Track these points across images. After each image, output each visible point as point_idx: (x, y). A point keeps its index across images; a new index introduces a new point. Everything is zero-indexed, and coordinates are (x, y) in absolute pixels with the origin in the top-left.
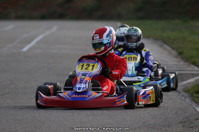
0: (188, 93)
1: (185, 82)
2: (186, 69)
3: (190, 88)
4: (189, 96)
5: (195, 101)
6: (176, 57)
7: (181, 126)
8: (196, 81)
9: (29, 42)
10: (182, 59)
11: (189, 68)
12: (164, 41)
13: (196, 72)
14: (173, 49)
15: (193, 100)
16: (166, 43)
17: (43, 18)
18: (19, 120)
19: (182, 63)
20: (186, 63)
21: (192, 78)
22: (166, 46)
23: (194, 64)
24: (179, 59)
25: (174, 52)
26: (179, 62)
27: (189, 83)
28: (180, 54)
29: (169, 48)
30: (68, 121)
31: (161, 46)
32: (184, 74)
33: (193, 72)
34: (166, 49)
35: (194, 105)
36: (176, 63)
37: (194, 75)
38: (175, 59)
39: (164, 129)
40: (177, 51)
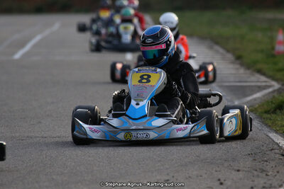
0: (255, 114)
1: (249, 98)
2: (249, 80)
3: (257, 106)
4: (257, 118)
5: (266, 125)
6: (233, 63)
7: (251, 159)
8: (264, 96)
10: (242, 65)
11: (253, 78)
12: (215, 41)
13: (264, 84)
14: (228, 51)
15: (263, 122)
16: (217, 43)
19: (242, 71)
20: (248, 72)
21: (258, 91)
22: (217, 47)
23: (260, 72)
24: (238, 66)
25: (230, 56)
26: (237, 69)
27: (255, 99)
28: (238, 58)
29: (221, 50)
31: (211, 48)
32: (246, 86)
33: (259, 84)
34: (217, 52)
35: (266, 129)
36: (233, 72)
37: (260, 88)
38: (231, 66)
39: (226, 164)
40: (234, 54)
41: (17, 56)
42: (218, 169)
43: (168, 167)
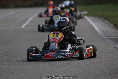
6: (113, 28)
9: (25, 22)
12: (105, 18)
14: (111, 23)
16: (106, 19)
17: (31, 6)
18: (28, 73)
22: (106, 21)
24: (116, 29)
25: (112, 25)
26: (115, 31)
28: (116, 26)
29: (108, 22)
30: (57, 72)
31: (103, 21)
34: (106, 23)
38: (113, 29)
39: (115, 75)
40: (113, 24)
41: (23, 27)
42: (112, 77)
43: (90, 77)
